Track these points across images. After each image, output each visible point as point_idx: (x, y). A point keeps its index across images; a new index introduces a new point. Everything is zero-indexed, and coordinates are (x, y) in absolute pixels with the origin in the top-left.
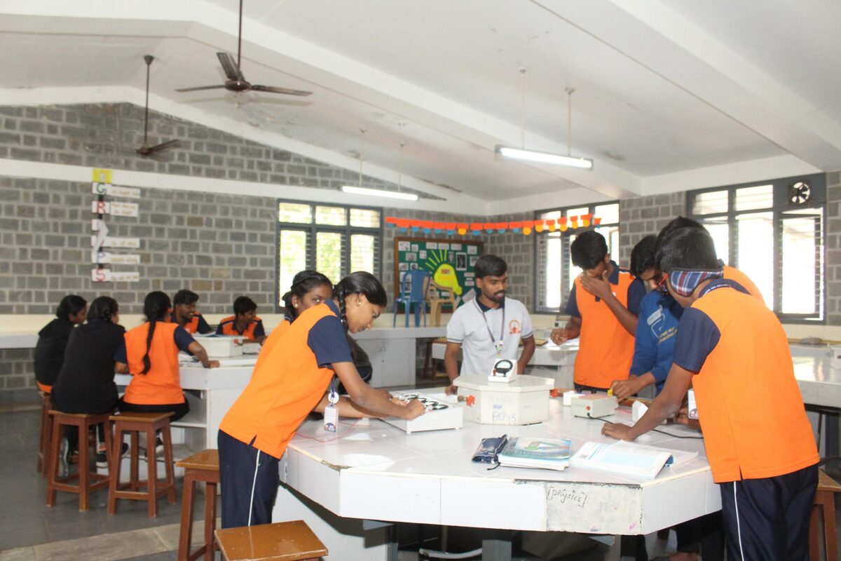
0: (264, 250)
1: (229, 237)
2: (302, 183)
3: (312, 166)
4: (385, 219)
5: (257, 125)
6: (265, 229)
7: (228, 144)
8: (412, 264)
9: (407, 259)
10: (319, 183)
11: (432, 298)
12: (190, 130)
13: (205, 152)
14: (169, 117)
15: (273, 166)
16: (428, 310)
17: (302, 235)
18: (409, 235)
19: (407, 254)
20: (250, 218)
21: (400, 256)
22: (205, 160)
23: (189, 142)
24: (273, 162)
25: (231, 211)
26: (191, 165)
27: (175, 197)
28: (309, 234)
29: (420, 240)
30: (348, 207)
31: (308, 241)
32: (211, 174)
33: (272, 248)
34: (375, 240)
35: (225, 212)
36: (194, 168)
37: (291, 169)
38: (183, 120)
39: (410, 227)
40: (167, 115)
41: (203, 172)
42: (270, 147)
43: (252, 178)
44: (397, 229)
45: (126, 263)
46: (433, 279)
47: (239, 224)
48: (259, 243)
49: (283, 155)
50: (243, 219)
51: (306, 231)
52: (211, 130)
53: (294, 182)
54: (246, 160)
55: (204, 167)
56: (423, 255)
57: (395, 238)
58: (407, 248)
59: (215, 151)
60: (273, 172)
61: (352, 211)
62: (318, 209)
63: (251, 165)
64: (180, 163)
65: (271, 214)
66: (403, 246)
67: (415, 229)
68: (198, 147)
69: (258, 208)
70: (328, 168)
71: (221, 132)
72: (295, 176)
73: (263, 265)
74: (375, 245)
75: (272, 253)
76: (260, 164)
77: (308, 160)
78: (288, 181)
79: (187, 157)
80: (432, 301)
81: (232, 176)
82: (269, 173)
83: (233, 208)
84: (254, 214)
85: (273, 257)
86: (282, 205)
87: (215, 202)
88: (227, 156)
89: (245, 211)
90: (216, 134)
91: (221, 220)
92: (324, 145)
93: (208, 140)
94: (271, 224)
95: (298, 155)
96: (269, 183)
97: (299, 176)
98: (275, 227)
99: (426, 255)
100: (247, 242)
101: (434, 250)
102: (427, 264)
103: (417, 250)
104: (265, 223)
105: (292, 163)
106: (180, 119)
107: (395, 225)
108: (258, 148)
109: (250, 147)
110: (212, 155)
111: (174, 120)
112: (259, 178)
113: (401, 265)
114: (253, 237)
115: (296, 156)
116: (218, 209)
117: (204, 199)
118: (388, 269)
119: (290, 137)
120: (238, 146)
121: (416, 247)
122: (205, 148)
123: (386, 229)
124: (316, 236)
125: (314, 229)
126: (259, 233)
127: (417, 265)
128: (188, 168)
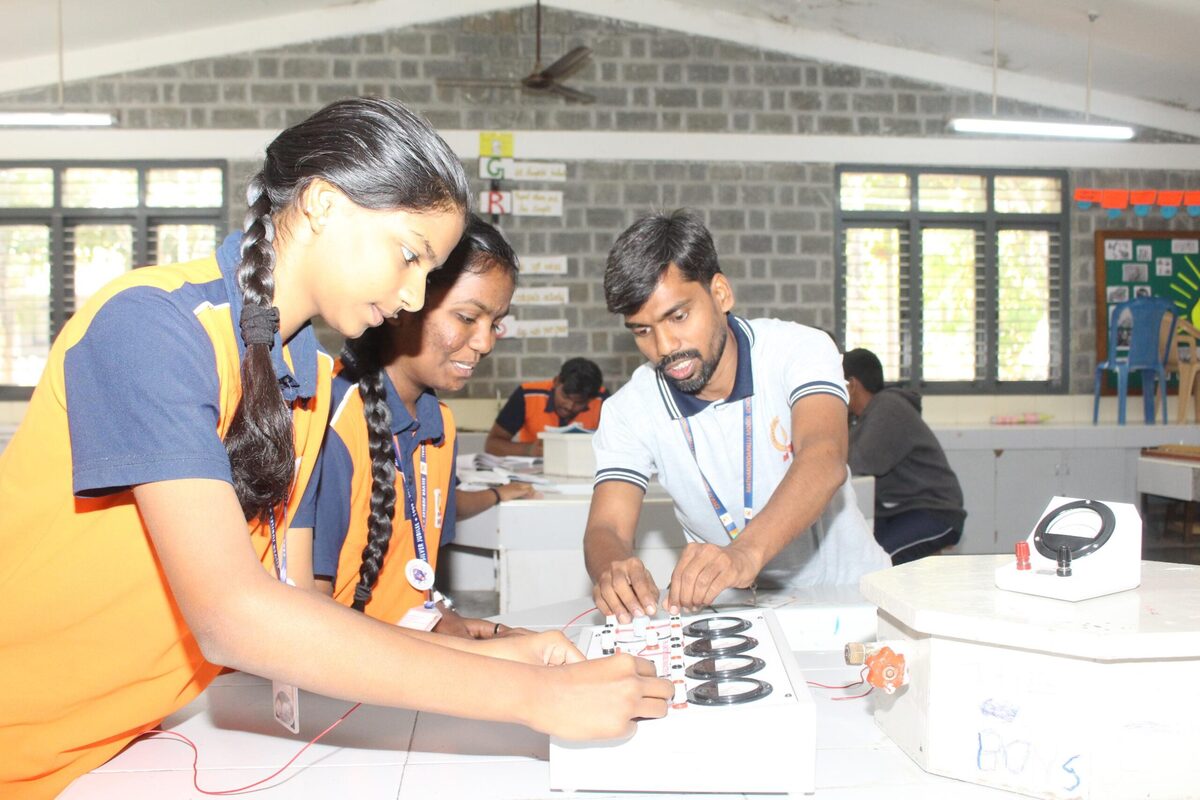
0: (808, 269)
1: (738, 244)
2: (887, 129)
3: (908, 92)
4: (1074, 192)
5: (784, 20)
6: (811, 227)
7: (731, 64)
8: (1136, 289)
9: (1125, 277)
10: (923, 128)
11: (1186, 361)
12: (655, 43)
13: (685, 82)
14: (614, 23)
15: (823, 99)
16: (1173, 388)
17: (893, 237)
18: (1129, 225)
19: (1124, 266)
20: (778, 207)
21: (1109, 272)
22: (685, 98)
23: (654, 67)
24: (824, 92)
25: (740, 194)
26: (660, 111)
27: (630, 173)
28: (906, 233)
29: (1157, 236)
30: (989, 174)
31: (904, 248)
32: (699, 124)
33: (826, 264)
34: (1052, 239)
35: (729, 196)
36: (665, 116)
37: (861, 103)
38: (640, 26)
39: (1130, 206)
40: (610, 19)
41: (683, 122)
42: (815, 61)
43: (782, 126)
44: (1101, 213)
45: (543, 302)
46: (1189, 319)
47: (757, 219)
48: (799, 255)
49: (843, 76)
50: (767, 209)
51: (899, 228)
52: (695, 39)
53: (868, 128)
54: (767, 91)
55: (684, 112)
56: (1164, 267)
57: (1096, 233)
58: (1126, 255)
59: (705, 79)
60: (824, 112)
61: (998, 182)
62: (923, 179)
63: (777, 101)
64: (639, 109)
65: (824, 198)
66: (1116, 250)
67: (1142, 211)
68: (671, 74)
69: (796, 185)
70: (941, 94)
71: (716, 41)
72: (871, 115)
73: (807, 298)
74: (1053, 250)
75: (825, 274)
76: (797, 97)
77: (898, 82)
78: (856, 126)
79: (652, 96)
80: (1182, 367)
81: (741, 125)
82: (816, 115)
83: (745, 189)
84: (787, 198)
85: (830, 282)
86: (847, 179)
87: (708, 179)
88: (730, 86)
89: (770, 192)
90: (706, 45)
91: (722, 213)
92: (927, 46)
93: (692, 59)
94: (824, 216)
95: (877, 73)
96: (816, 133)
97: (881, 116)
98: (831, 222)
99: (1170, 268)
100: (774, 255)
101: (1191, 256)
102: (1173, 286)
103: (1149, 257)
104: (811, 215)
105: (863, 89)
106: (636, 25)
107: (1096, 205)
108: (791, 65)
109: (774, 65)
110: (700, 88)
111: (622, 27)
112: (795, 127)
113: (1111, 290)
114: (787, 245)
115: (872, 76)
116: (715, 192)
117: (687, 174)
118: (1081, 300)
119: (855, 36)
120: (751, 65)
121: (1145, 251)
122: (685, 75)
123: (1075, 214)
124: (920, 237)
125: (914, 224)
126: (799, 235)
127: (1148, 289)
128: (654, 117)
